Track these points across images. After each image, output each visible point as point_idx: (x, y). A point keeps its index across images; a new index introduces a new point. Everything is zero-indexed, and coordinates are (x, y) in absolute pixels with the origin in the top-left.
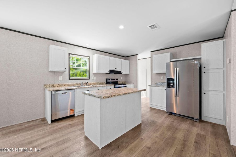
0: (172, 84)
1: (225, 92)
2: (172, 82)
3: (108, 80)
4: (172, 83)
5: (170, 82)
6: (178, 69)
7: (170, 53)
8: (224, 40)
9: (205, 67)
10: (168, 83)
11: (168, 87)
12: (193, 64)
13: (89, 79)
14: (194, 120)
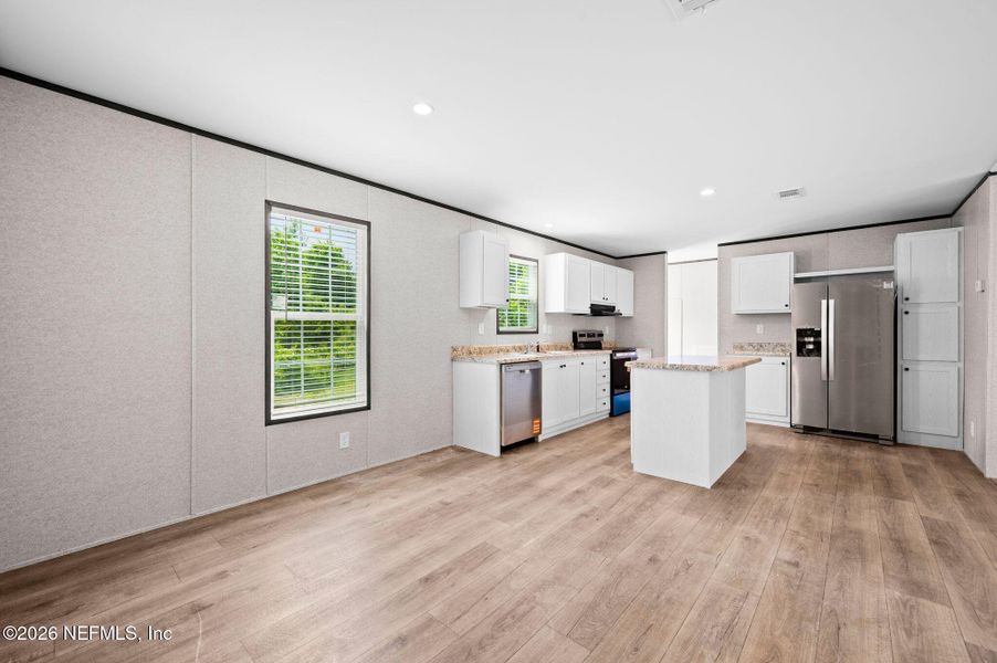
0: (811, 347)
1: (961, 365)
2: (812, 339)
3: (581, 335)
4: (810, 343)
5: (806, 339)
6: (832, 302)
7: (792, 253)
8: (960, 229)
9: (907, 299)
10: (798, 343)
11: (798, 355)
12: (878, 289)
13: (537, 332)
14: (881, 442)
